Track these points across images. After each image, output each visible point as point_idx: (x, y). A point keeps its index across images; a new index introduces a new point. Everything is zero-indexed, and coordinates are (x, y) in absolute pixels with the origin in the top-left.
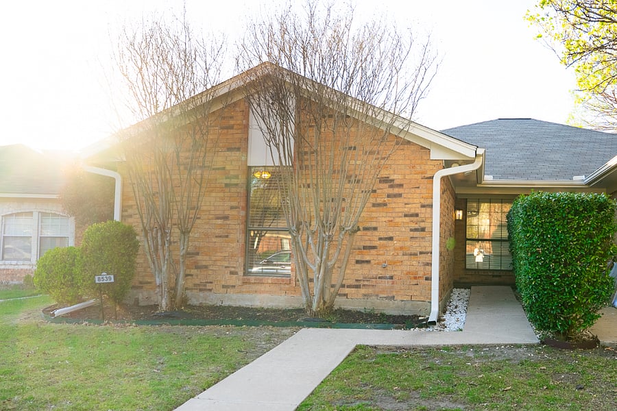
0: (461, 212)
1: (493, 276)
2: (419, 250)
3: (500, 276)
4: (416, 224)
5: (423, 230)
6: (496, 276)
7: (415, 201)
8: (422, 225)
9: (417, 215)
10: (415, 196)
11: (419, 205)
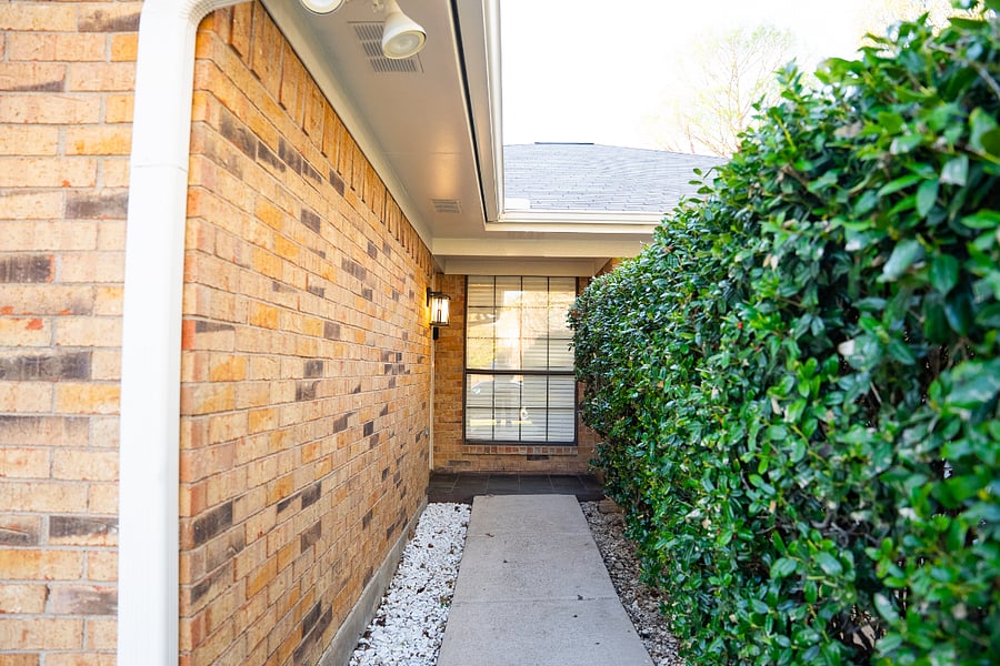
0: (445, 302)
1: (529, 457)
2: (45, 505)
3: (546, 457)
4: (35, 324)
5: (75, 367)
6: (537, 457)
7: (34, 174)
8: (73, 334)
9: (39, 268)
10: (36, 140)
11: (55, 204)
